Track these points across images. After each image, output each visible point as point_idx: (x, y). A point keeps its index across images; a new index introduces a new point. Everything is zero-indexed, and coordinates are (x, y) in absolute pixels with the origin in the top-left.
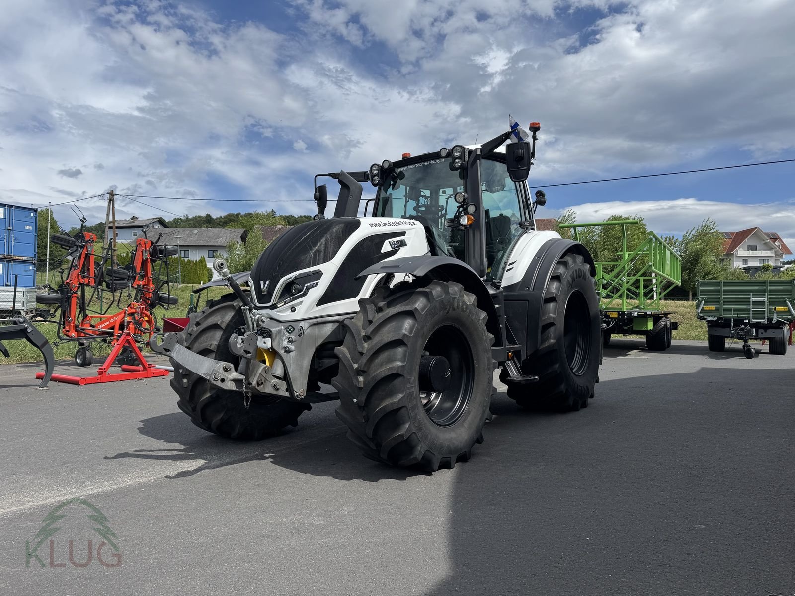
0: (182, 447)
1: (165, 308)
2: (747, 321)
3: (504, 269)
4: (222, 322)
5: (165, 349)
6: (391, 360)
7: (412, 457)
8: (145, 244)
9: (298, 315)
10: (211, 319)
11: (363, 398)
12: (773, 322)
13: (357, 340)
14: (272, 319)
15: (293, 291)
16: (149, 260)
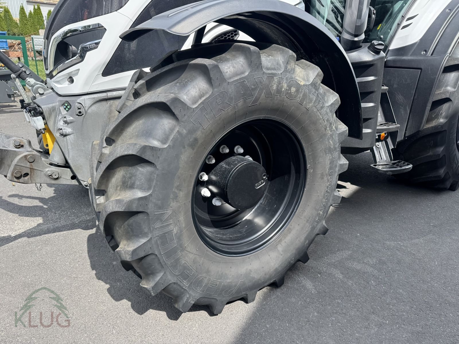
3: (399, 25)
14: (53, 90)
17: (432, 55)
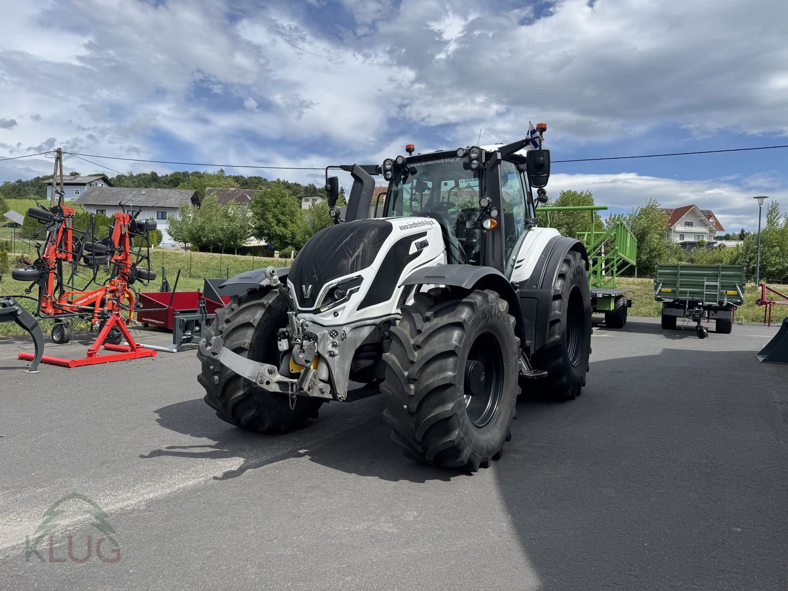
0: (214, 443)
1: (144, 284)
2: (701, 304)
3: (513, 266)
4: (254, 320)
5: (213, 353)
6: (442, 370)
7: (459, 460)
8: (123, 218)
9: (342, 319)
10: (241, 316)
11: (414, 406)
12: (724, 305)
13: (407, 349)
14: (314, 322)
15: (336, 297)
16: (127, 235)
17: (541, 288)
